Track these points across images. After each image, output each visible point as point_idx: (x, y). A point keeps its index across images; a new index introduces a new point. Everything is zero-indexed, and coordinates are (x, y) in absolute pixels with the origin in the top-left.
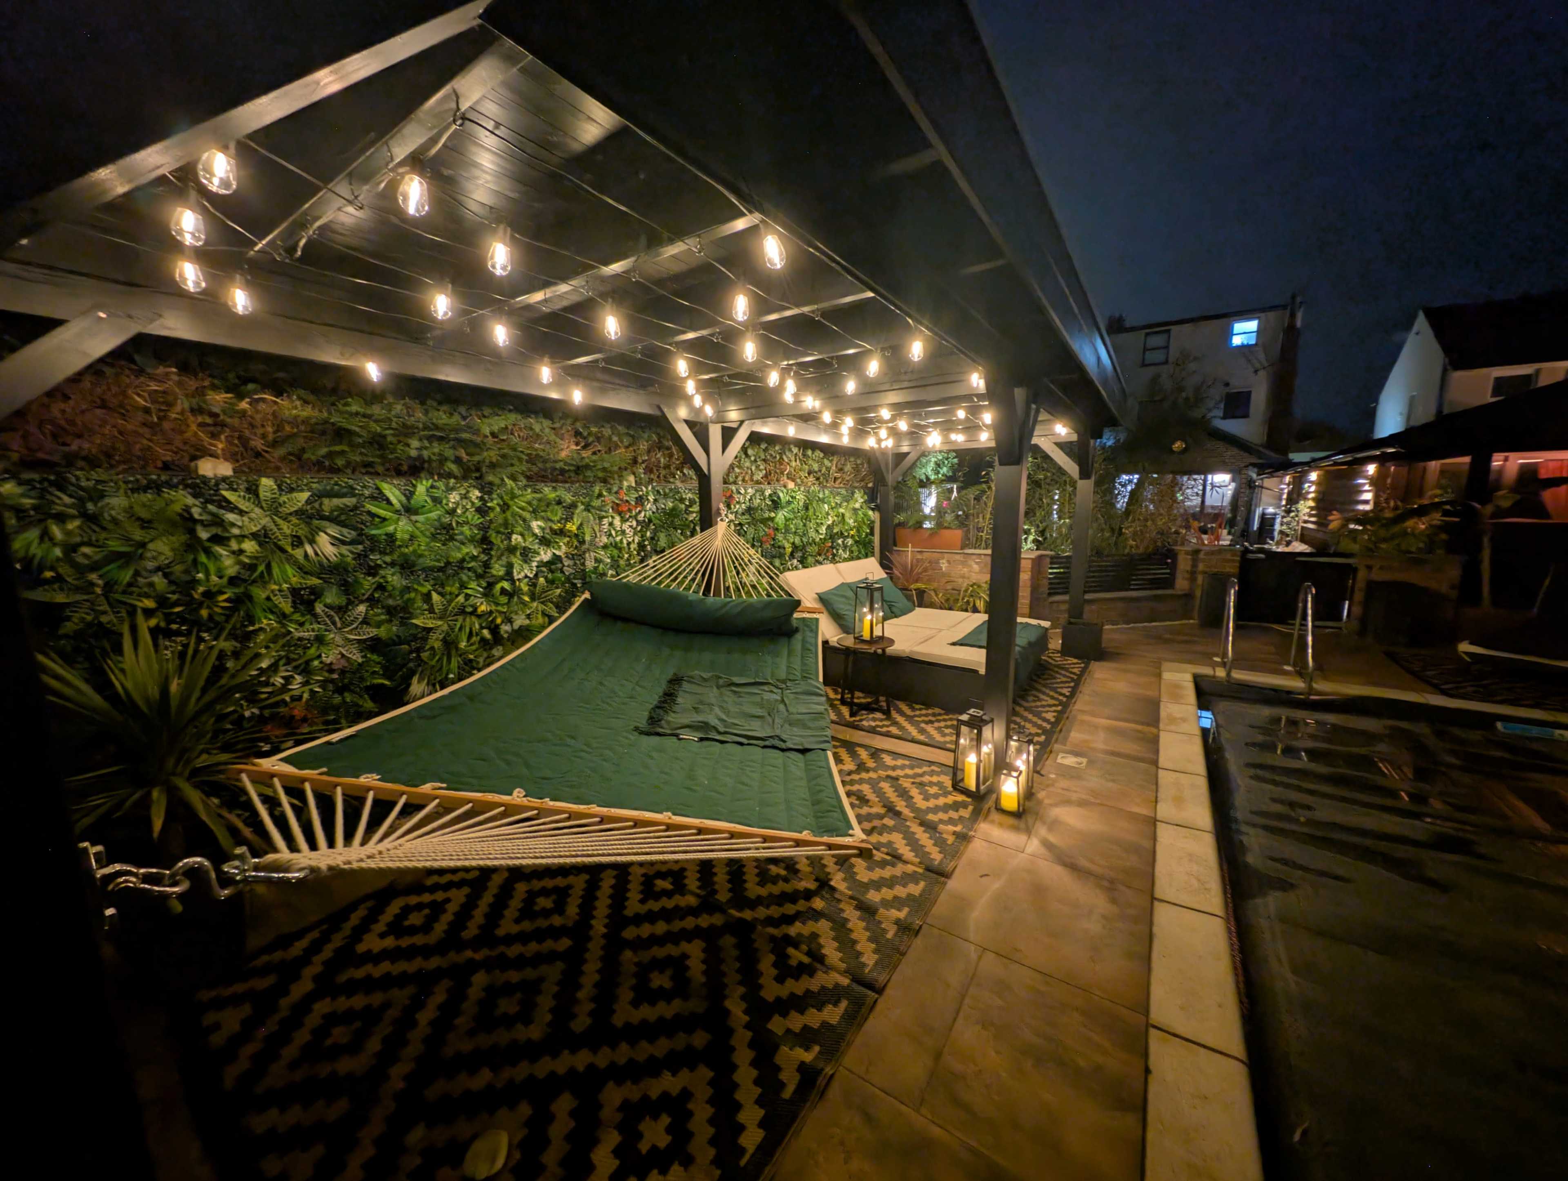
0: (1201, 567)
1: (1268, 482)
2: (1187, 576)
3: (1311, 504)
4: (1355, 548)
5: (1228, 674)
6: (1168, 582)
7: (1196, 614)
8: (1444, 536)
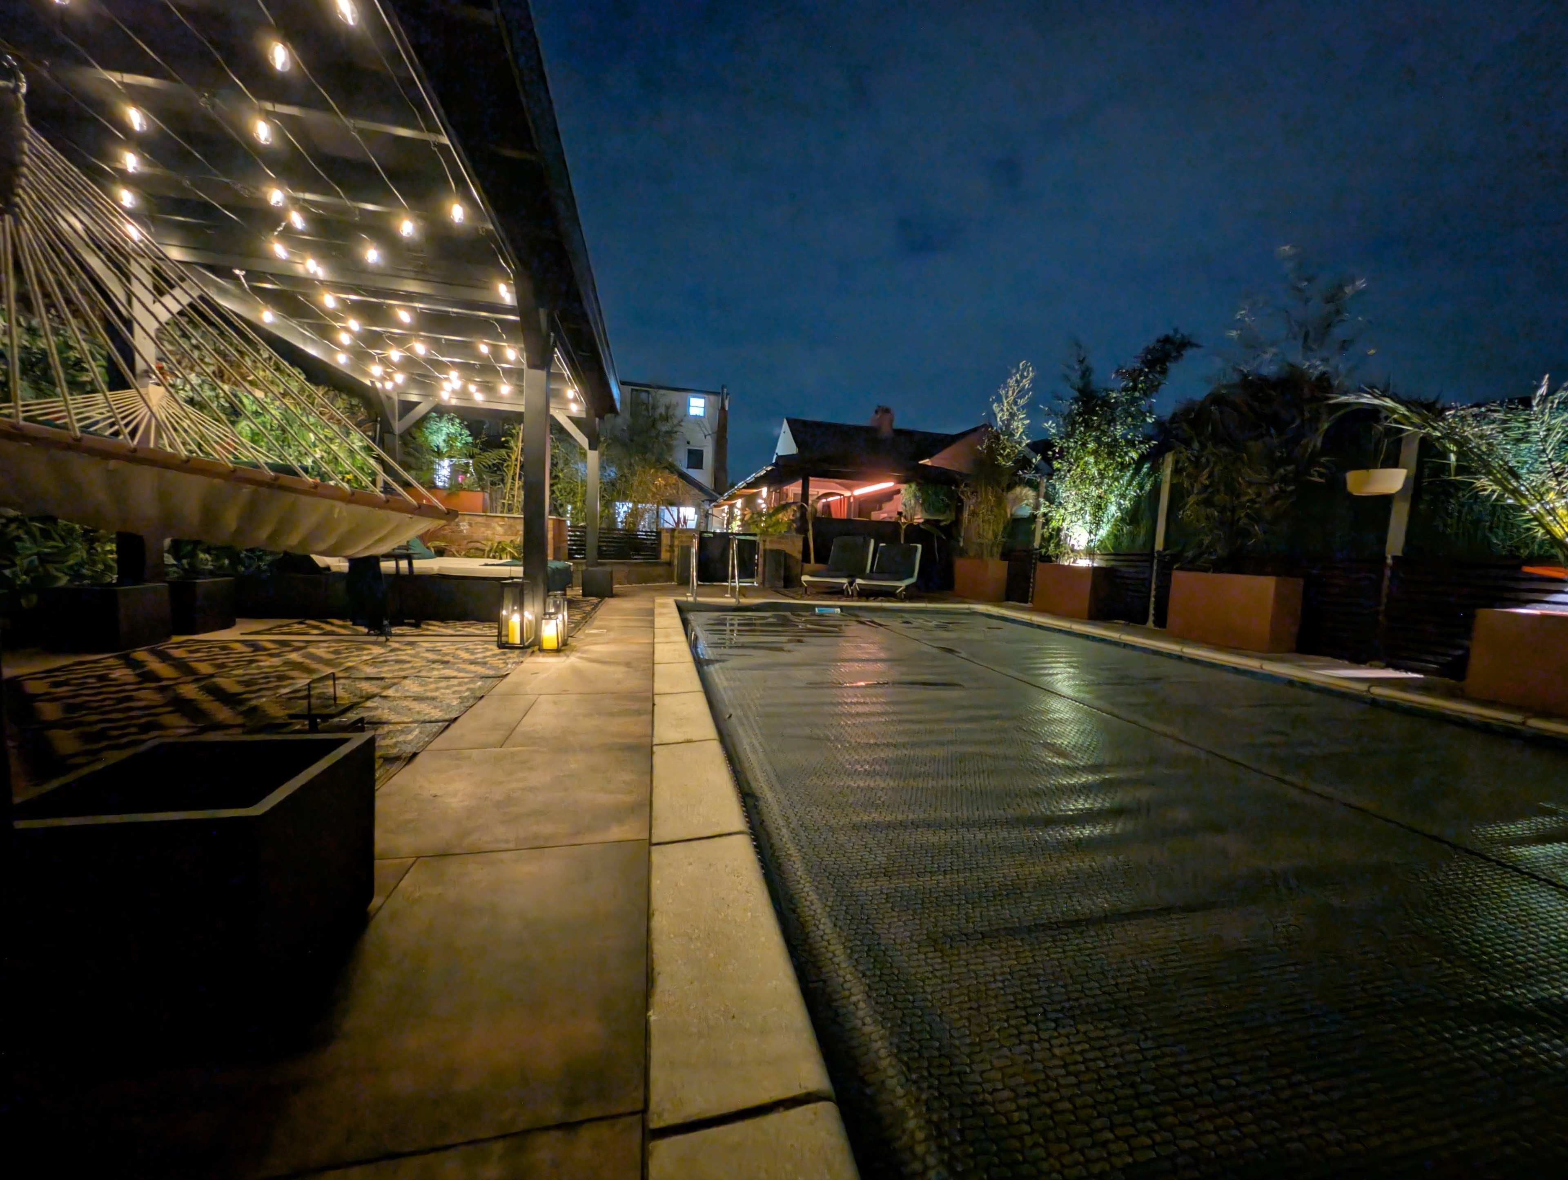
0: (676, 542)
1: (715, 511)
2: (668, 548)
3: (739, 523)
4: (757, 531)
5: (695, 599)
6: (657, 556)
7: (675, 579)
8: (795, 525)
